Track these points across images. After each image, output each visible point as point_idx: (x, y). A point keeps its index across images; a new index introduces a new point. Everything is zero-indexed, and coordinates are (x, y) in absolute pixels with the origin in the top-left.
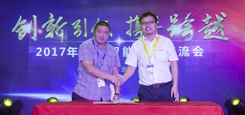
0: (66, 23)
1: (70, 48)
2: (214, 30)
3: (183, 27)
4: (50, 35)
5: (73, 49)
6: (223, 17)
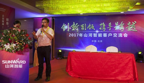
0: (79, 25)
2: (131, 28)
3: (120, 26)
4: (74, 29)
5: (81, 34)
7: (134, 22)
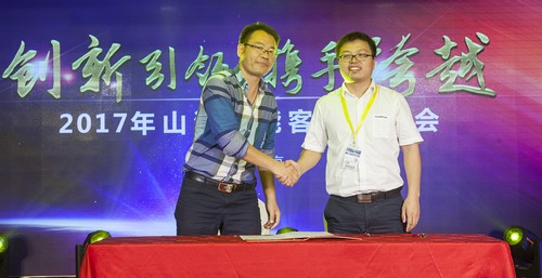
0: (127, 58)
1: (138, 114)
2: (461, 73)
3: (393, 65)
4: (91, 85)
5: (145, 116)
6: (483, 44)
7: (478, 40)
